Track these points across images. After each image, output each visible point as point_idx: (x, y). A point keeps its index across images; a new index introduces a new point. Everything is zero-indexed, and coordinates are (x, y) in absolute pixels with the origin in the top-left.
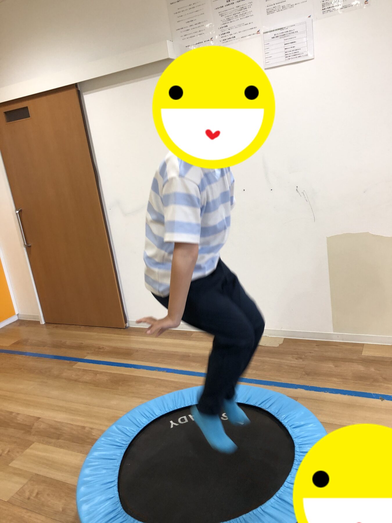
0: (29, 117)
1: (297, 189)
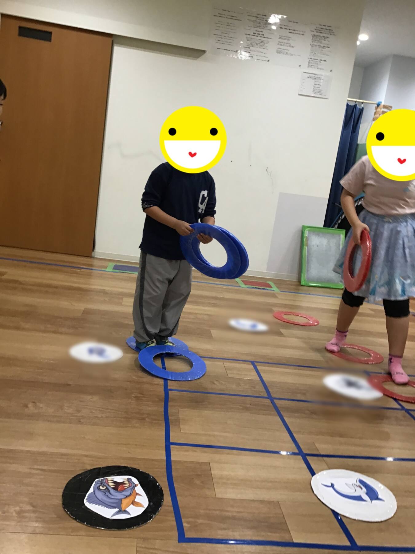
0: (51, 41)
1: (267, 170)
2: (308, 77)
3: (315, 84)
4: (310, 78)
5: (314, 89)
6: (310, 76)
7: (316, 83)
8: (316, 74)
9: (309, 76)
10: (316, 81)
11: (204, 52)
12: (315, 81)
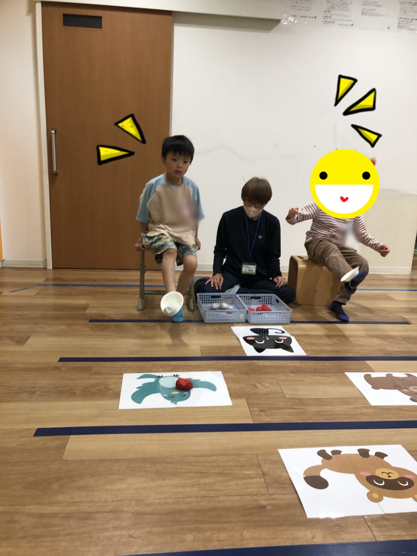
0: (101, 28)
11: (278, 21)
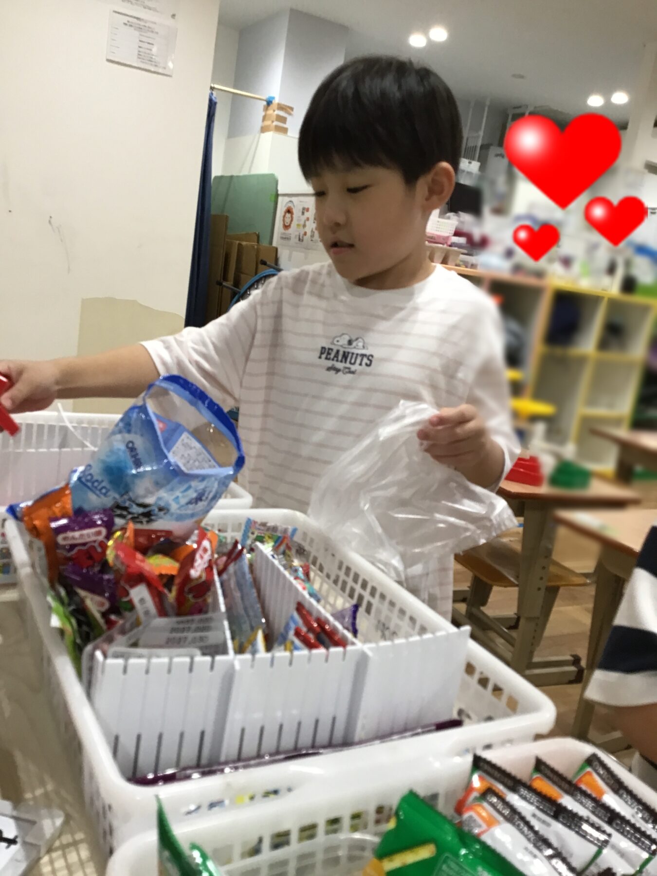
1: (50, 222)
2: (125, 24)
3: (140, 41)
4: (127, 27)
5: (139, 51)
6: (128, 22)
7: (144, 39)
8: (143, 20)
9: (126, 22)
10: (143, 34)
12: (141, 35)
